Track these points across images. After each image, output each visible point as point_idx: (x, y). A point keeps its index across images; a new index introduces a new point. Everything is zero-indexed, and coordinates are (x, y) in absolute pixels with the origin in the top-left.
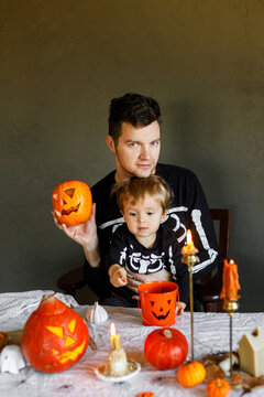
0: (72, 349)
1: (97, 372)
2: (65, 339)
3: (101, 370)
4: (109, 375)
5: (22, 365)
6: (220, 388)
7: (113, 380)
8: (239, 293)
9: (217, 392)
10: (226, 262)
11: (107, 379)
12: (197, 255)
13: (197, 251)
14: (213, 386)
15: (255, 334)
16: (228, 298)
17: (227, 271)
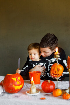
1: (27, 93)
2: (17, 82)
4: (30, 93)
5: (3, 91)
6: (67, 96)
7: (32, 94)
9: (66, 97)
10: (68, 56)
11: (30, 94)
12: (59, 55)
13: (59, 54)
14: (65, 95)
16: (69, 68)
17: (69, 59)
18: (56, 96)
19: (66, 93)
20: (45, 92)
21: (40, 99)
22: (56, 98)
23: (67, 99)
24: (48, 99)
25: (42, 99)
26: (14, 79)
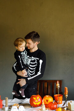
0: (37, 102)
3: (40, 110)
15: (71, 102)
16: (66, 94)
17: (66, 89)
26: (35, 98)
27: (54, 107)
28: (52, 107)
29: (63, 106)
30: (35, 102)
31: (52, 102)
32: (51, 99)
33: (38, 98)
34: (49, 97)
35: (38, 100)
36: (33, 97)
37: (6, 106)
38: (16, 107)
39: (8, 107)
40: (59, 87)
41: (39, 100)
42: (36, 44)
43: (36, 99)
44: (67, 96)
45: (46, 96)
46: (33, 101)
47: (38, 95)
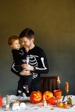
0: (38, 98)
3: (42, 106)
6: (67, 106)
7: (45, 107)
8: (68, 88)
14: (65, 106)
15: (71, 96)
16: (67, 89)
17: (66, 84)
18: (60, 107)
19: (65, 104)
20: (52, 105)
21: (51, 109)
22: (60, 108)
23: (67, 108)
24: (55, 109)
25: (52, 109)
26: (35, 95)
27: (55, 102)
28: (53, 102)
29: (63, 101)
30: (36, 99)
31: (53, 98)
32: (51, 95)
33: (38, 94)
34: (49, 92)
35: (38, 96)
36: (34, 93)
37: (7, 104)
38: (18, 104)
39: (9, 105)
40: (60, 82)
41: (40, 96)
42: (32, 41)
43: (37, 95)
44: (68, 91)
45: (47, 92)
46: (34, 97)
47: (39, 91)
